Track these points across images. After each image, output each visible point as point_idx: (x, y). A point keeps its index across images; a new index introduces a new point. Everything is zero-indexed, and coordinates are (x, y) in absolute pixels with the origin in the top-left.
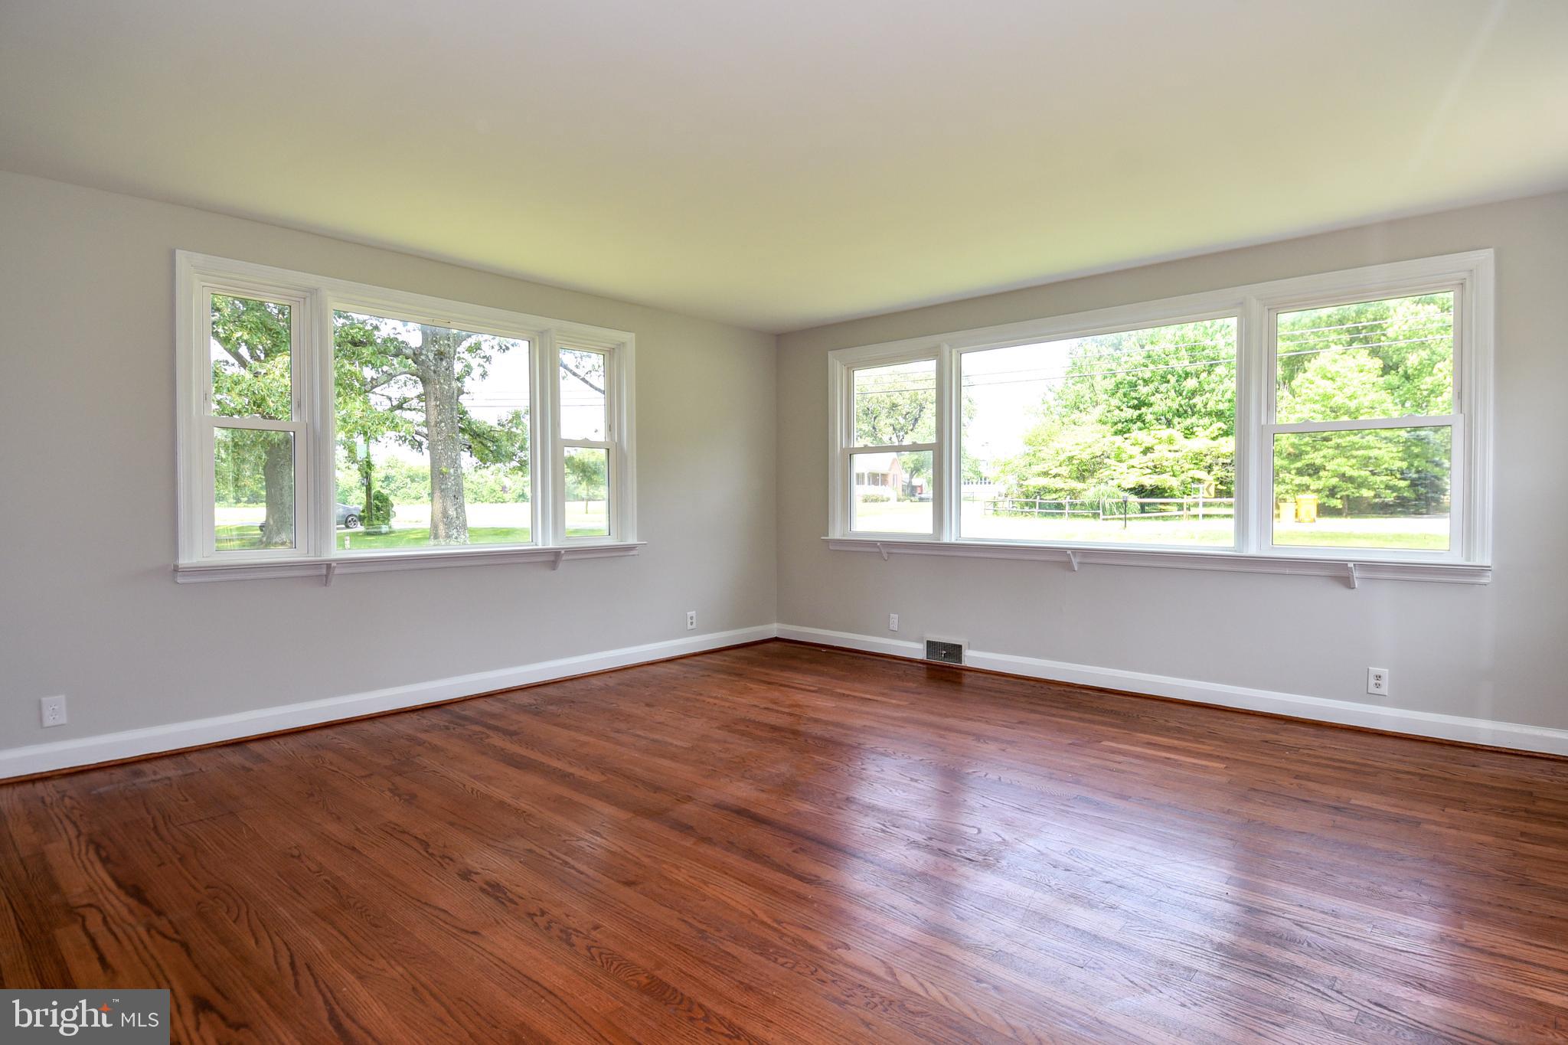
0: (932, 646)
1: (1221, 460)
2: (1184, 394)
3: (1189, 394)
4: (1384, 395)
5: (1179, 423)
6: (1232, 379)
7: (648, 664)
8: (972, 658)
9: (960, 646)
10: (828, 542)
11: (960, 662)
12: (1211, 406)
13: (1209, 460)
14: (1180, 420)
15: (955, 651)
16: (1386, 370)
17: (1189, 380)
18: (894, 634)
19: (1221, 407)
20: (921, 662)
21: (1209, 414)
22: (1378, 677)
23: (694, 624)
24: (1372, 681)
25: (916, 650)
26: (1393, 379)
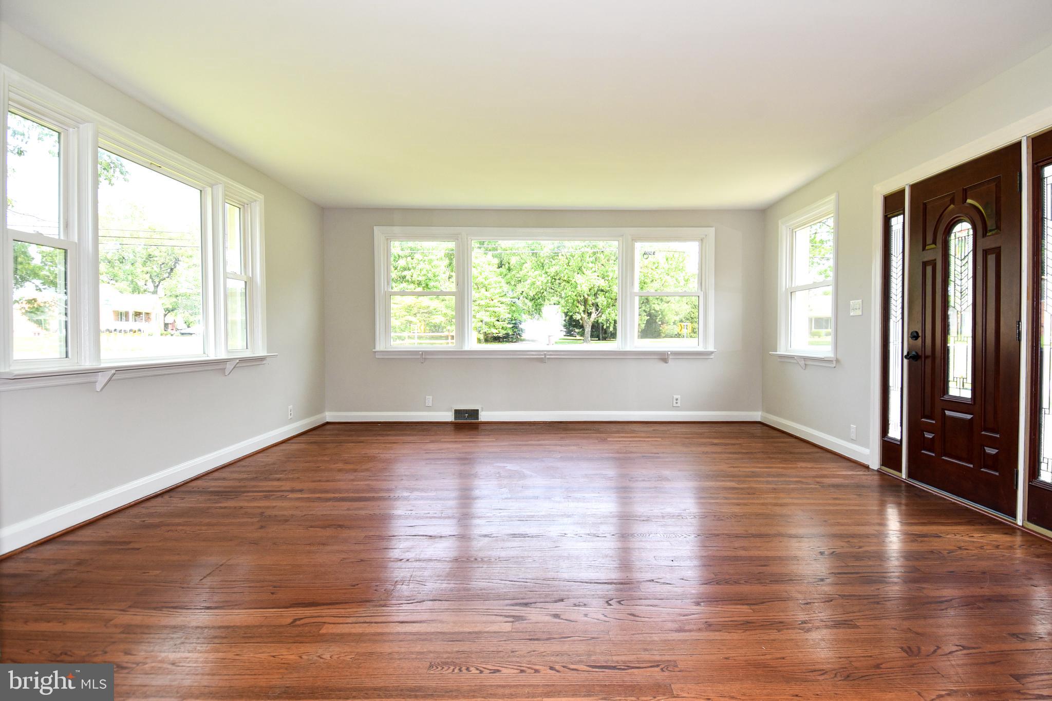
0: (458, 413)
1: (422, 311)
2: (398, 268)
3: (401, 269)
4: (500, 279)
5: (396, 287)
6: (425, 262)
7: (274, 446)
8: (484, 417)
9: (477, 411)
10: (375, 352)
11: (477, 418)
12: (415, 278)
13: (415, 310)
14: (396, 284)
15: (475, 413)
16: (500, 266)
17: (401, 260)
18: (429, 408)
19: (420, 278)
20: (451, 423)
21: (413, 282)
22: (677, 399)
23: (292, 414)
24: (675, 401)
25: (449, 417)
26: (504, 270)
